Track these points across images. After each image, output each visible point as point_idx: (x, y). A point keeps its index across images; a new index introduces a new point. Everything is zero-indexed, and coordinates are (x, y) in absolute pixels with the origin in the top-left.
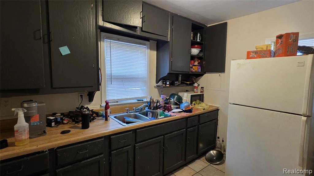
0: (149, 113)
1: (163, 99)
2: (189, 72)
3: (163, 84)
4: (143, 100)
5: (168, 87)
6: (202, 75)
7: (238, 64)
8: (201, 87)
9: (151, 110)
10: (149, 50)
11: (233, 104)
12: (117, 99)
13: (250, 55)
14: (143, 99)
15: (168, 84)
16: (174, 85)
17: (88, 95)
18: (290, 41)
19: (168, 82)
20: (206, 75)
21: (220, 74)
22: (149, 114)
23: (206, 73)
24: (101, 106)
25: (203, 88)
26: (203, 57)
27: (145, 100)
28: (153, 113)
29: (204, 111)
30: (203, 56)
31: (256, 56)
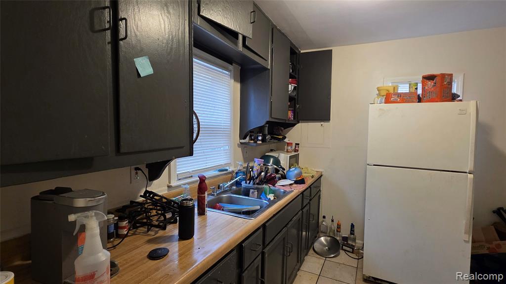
0: (251, 191)
1: (259, 165)
2: (286, 120)
3: (251, 140)
4: (227, 170)
5: (260, 144)
6: (293, 125)
7: (380, 109)
8: (296, 144)
9: (256, 186)
10: (233, 81)
11: (374, 165)
12: (193, 171)
13: (392, 97)
14: (226, 168)
15: (260, 140)
16: (266, 142)
17: (146, 168)
18: (445, 83)
19: (260, 136)
20: (299, 126)
21: (322, 123)
22: (253, 193)
23: (300, 121)
24: (169, 187)
25: (298, 144)
26: (296, 97)
27: (230, 170)
28: (258, 189)
29: (313, 179)
30: (295, 95)
31: (399, 100)
